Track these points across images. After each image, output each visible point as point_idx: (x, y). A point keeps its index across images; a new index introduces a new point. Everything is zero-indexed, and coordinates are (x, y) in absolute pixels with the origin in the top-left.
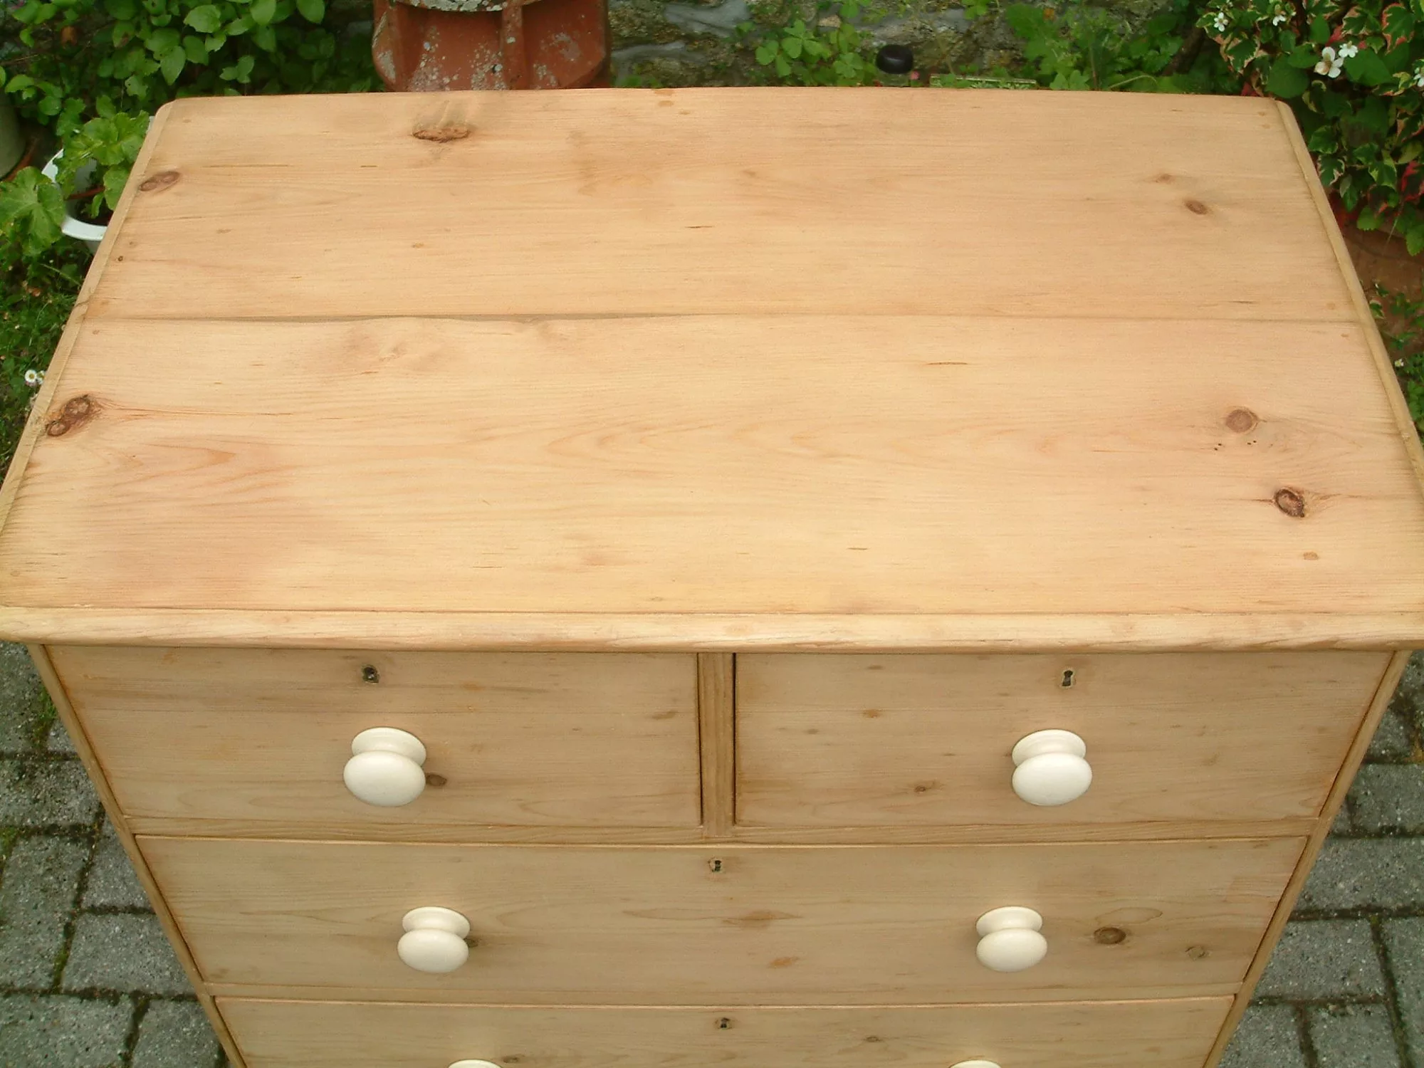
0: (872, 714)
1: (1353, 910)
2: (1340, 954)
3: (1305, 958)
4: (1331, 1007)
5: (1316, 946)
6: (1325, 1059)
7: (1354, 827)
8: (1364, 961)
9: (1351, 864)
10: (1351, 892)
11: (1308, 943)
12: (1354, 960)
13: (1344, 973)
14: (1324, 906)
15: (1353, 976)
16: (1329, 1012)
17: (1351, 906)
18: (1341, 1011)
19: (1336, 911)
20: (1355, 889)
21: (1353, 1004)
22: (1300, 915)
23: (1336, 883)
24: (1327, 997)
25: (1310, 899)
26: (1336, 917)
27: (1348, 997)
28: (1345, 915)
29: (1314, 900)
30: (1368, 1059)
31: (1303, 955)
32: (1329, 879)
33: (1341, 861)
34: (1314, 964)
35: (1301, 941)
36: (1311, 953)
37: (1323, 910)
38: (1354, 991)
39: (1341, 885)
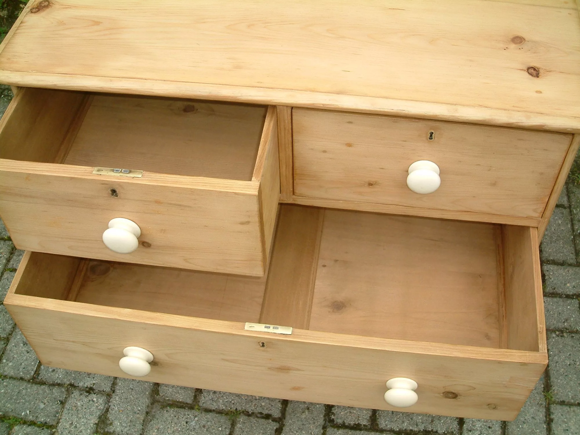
0: (349, 145)
1: (572, 295)
2: (564, 312)
3: (549, 312)
4: (557, 333)
5: (554, 308)
6: (552, 353)
7: (577, 262)
8: (574, 316)
9: (574, 277)
10: (572, 288)
11: (551, 306)
12: (570, 315)
13: (565, 320)
14: (560, 292)
15: (568, 321)
16: (556, 335)
17: (571, 293)
18: (561, 334)
19: (565, 295)
20: (574, 287)
21: (567, 332)
22: (549, 295)
23: (566, 284)
24: (556, 329)
25: (554, 289)
26: (564, 297)
27: (565, 330)
28: (568, 297)
29: (556, 289)
30: (570, 355)
31: (548, 311)
32: (563, 282)
33: (570, 275)
34: (552, 314)
35: (549, 305)
36: (552, 310)
37: (559, 294)
38: (568, 327)
39: (568, 285)
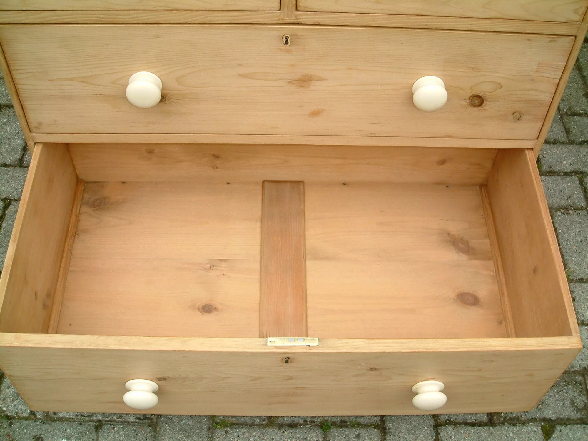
1: (570, 172)
2: (565, 189)
3: (550, 190)
4: (562, 211)
5: (554, 186)
6: (560, 231)
7: (569, 140)
8: (576, 193)
9: (568, 154)
10: (569, 165)
11: (551, 184)
12: (572, 192)
13: (568, 197)
14: (558, 170)
15: (572, 198)
16: (561, 213)
17: (569, 171)
18: (567, 212)
19: (563, 172)
20: (571, 164)
21: (572, 210)
22: (546, 174)
23: (562, 162)
24: (560, 207)
25: (551, 167)
26: (563, 175)
27: (570, 207)
28: (566, 174)
29: (553, 168)
30: (579, 232)
31: (549, 189)
32: (559, 160)
33: (564, 153)
34: (554, 193)
35: (548, 183)
36: (552, 188)
37: (557, 172)
38: (572, 204)
39: (565, 162)
